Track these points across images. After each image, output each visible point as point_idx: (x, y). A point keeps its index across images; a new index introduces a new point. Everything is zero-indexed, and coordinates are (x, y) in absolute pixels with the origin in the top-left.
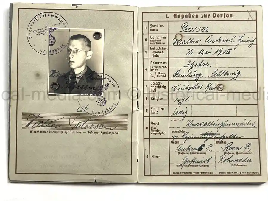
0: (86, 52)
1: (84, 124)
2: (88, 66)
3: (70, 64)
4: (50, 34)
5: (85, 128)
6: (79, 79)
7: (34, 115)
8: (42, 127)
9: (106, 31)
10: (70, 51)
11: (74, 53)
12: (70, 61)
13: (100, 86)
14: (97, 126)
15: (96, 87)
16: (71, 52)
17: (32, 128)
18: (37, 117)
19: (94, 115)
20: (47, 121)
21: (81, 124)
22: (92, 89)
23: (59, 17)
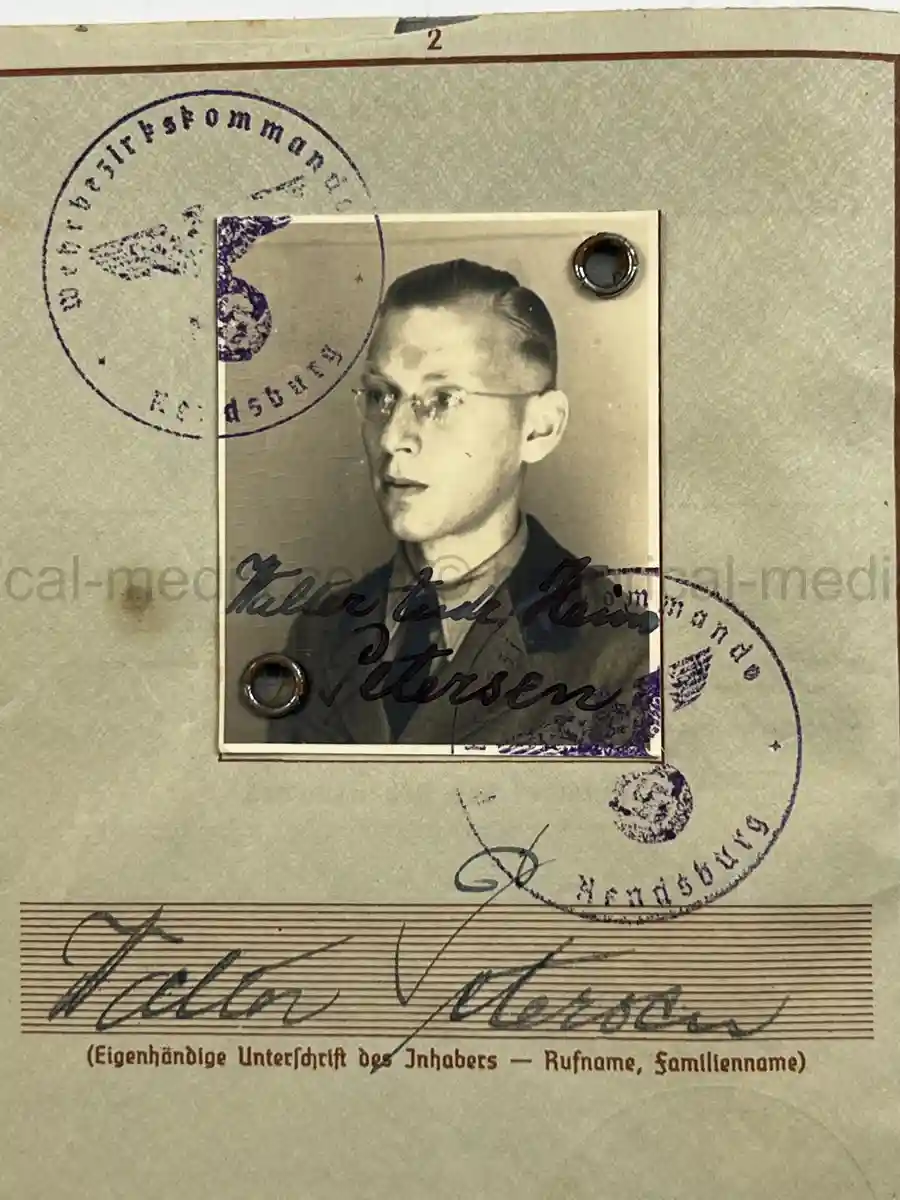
0: (518, 403)
1: (514, 989)
2: (530, 518)
3: (391, 507)
4: (228, 271)
5: (521, 1023)
6: (465, 624)
7: (113, 923)
8: (183, 1014)
9: (678, 230)
10: (388, 399)
11: (421, 412)
12: (389, 484)
13: (637, 676)
14: (625, 1004)
15: (605, 687)
16: (392, 407)
17: (101, 1027)
18: (135, 935)
19: (593, 917)
20: (221, 966)
21: (487, 991)
22: (572, 702)
23: (293, 127)
